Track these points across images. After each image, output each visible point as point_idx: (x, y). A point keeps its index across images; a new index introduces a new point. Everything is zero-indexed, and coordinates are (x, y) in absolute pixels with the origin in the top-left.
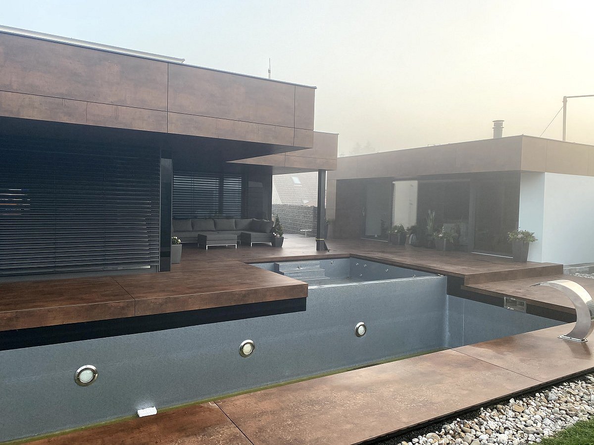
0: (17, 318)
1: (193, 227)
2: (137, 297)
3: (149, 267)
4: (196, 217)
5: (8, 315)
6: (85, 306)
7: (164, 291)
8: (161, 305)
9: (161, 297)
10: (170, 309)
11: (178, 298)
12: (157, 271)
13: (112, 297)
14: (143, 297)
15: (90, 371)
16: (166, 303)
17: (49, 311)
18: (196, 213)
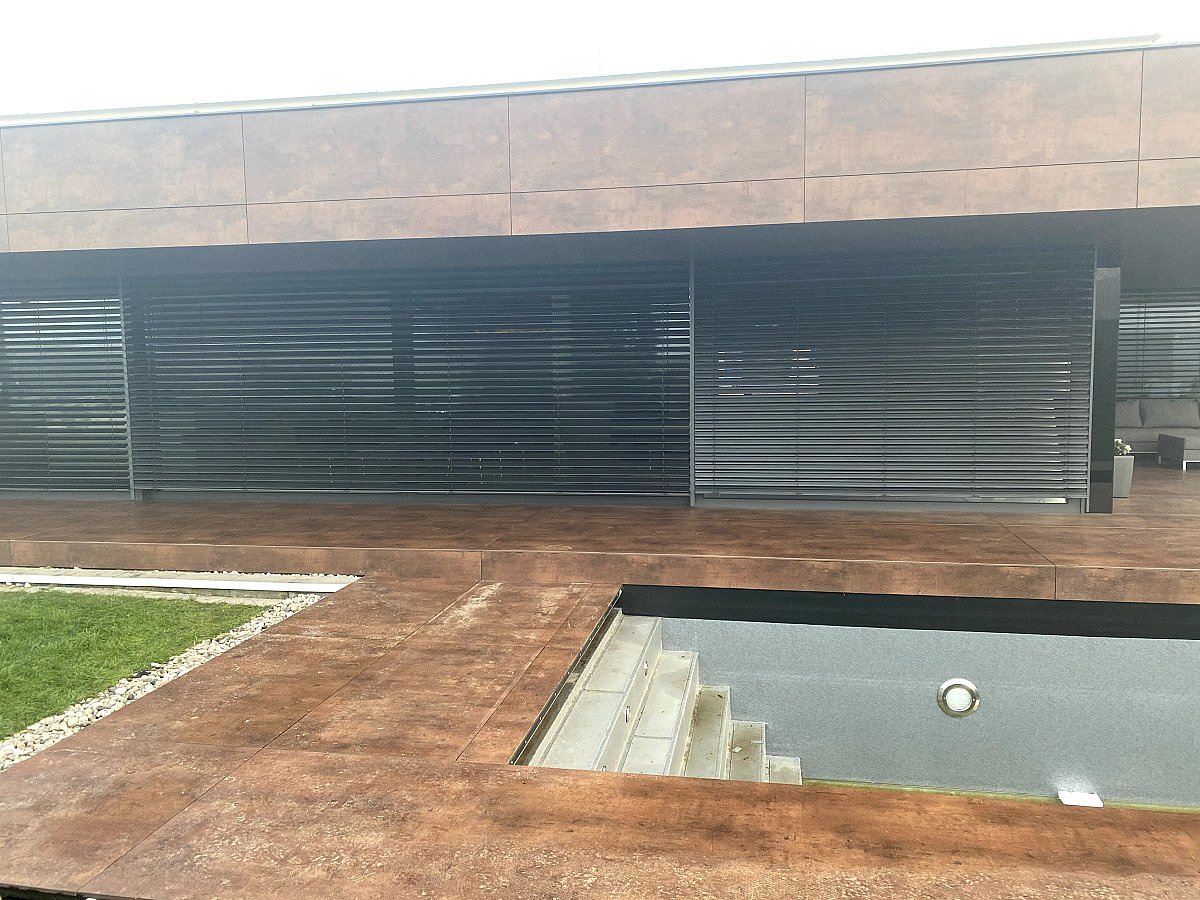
0: (845, 572)
1: (1143, 420)
2: (1060, 561)
3: (1063, 501)
4: (1144, 396)
5: (831, 566)
6: (957, 567)
7: (1114, 554)
8: (1114, 583)
9: (1114, 567)
10: (1132, 595)
11: (1152, 573)
12: (1083, 509)
13: (1005, 556)
14: (1072, 562)
15: (967, 692)
16: (1124, 580)
17: (895, 567)
18: (1147, 385)
